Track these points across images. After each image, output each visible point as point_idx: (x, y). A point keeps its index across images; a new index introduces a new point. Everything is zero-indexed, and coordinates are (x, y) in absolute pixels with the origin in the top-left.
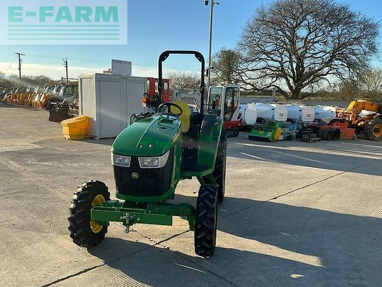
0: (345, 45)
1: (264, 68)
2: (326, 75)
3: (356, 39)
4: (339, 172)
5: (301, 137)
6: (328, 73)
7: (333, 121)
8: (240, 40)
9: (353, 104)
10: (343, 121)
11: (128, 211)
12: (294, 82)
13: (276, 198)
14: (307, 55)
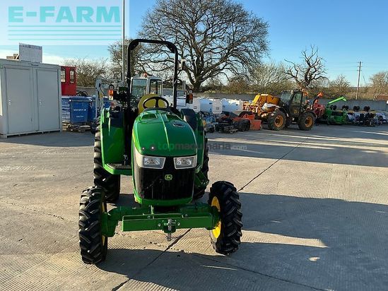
0: (239, 42)
1: (165, 61)
2: (222, 70)
3: (248, 37)
4: (274, 160)
5: (223, 129)
6: (223, 68)
7: (243, 114)
8: (141, 29)
9: (257, 97)
10: (250, 113)
11: (169, 217)
12: (196, 76)
13: (242, 189)
14: (205, 50)
